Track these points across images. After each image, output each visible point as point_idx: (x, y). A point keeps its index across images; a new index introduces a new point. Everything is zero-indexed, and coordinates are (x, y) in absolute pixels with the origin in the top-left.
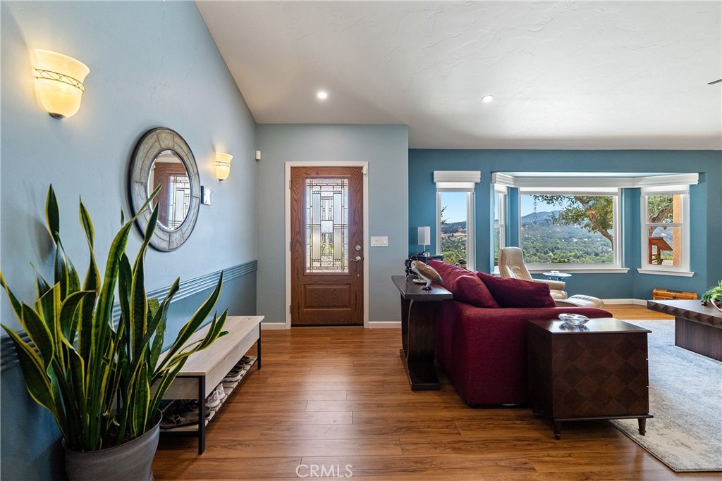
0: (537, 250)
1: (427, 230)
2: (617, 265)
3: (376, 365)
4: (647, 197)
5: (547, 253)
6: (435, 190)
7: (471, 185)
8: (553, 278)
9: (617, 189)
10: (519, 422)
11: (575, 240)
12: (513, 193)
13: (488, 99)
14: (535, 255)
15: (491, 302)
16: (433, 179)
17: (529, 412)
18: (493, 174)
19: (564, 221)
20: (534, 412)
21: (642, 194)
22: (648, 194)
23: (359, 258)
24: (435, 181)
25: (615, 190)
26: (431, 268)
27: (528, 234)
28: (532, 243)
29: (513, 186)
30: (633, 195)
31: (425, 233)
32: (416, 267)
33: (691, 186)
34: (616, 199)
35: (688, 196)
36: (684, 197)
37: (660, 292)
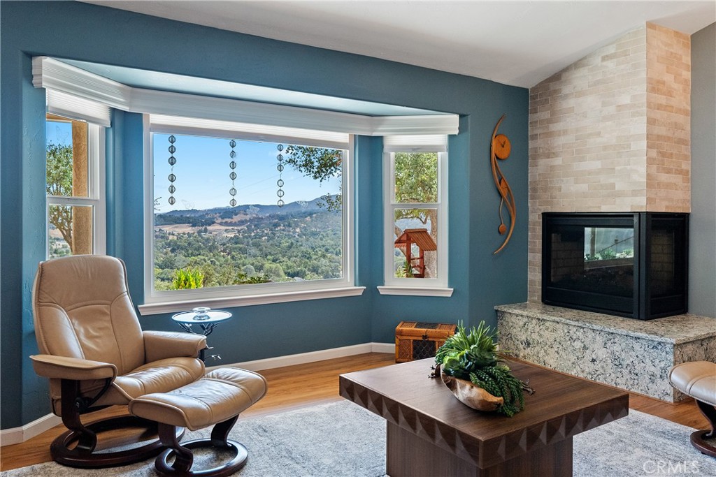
0: (327, 250)
2: (347, 283)
4: (393, 154)
9: (347, 135)
14: (324, 256)
18: (37, 61)
21: (386, 149)
27: (316, 227)
28: (321, 239)
30: (371, 147)
33: (451, 137)
34: (347, 154)
35: (446, 154)
36: (443, 156)
37: (406, 328)
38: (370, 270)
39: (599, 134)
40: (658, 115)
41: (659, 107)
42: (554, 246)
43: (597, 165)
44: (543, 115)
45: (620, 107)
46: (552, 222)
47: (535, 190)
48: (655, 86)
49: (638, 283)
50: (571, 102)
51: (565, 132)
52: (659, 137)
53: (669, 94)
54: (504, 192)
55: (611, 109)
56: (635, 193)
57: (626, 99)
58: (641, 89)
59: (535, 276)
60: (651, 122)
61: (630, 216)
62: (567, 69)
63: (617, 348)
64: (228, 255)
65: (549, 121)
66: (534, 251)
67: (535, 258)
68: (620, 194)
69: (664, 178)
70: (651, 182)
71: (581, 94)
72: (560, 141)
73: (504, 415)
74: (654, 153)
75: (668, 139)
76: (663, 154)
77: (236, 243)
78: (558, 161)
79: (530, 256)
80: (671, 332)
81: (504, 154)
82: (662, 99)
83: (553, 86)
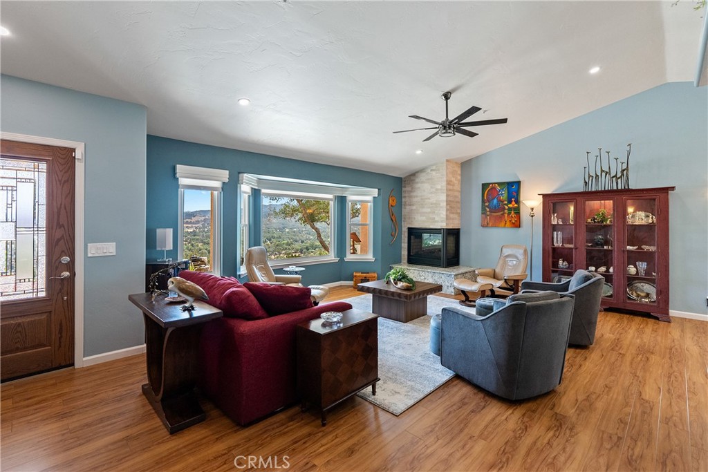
1: (170, 232)
2: (331, 257)
3: (109, 418)
4: (350, 204)
5: (266, 241)
6: (177, 186)
7: (218, 184)
8: (291, 273)
10: (291, 423)
11: (287, 230)
12: (256, 194)
13: (244, 103)
15: (261, 313)
16: (175, 173)
17: (297, 409)
18: (241, 175)
19: (283, 215)
20: (301, 408)
21: (347, 202)
22: (352, 201)
23: (66, 274)
24: (178, 175)
25: (331, 196)
26: (192, 283)
29: (257, 188)
30: (342, 200)
31: (166, 236)
32: (175, 286)
33: (374, 197)
34: (332, 203)
35: (372, 204)
36: (370, 205)
37: (357, 274)
38: (341, 251)
39: (429, 198)
40: (449, 193)
41: (450, 190)
42: (412, 241)
43: (429, 210)
44: (408, 189)
45: (437, 189)
46: (411, 231)
47: (405, 218)
48: (449, 183)
49: (443, 255)
50: (419, 185)
51: (417, 196)
52: (450, 201)
53: (453, 185)
54: (393, 219)
55: (434, 190)
56: (442, 221)
57: (439, 187)
58: (444, 184)
59: (405, 253)
60: (447, 196)
61: (440, 230)
62: (418, 172)
63: (436, 278)
64: (189, 243)
65: (411, 192)
66: (404, 243)
67: (405, 245)
68: (437, 222)
69: (451, 216)
70: (448, 218)
71: (422, 182)
72: (415, 200)
73: (412, 290)
74: (448, 207)
75: (453, 202)
76: (451, 207)
77: (195, 236)
78: (414, 208)
79: (403, 245)
80: (453, 271)
81: (394, 204)
82: (451, 187)
83: (412, 178)
